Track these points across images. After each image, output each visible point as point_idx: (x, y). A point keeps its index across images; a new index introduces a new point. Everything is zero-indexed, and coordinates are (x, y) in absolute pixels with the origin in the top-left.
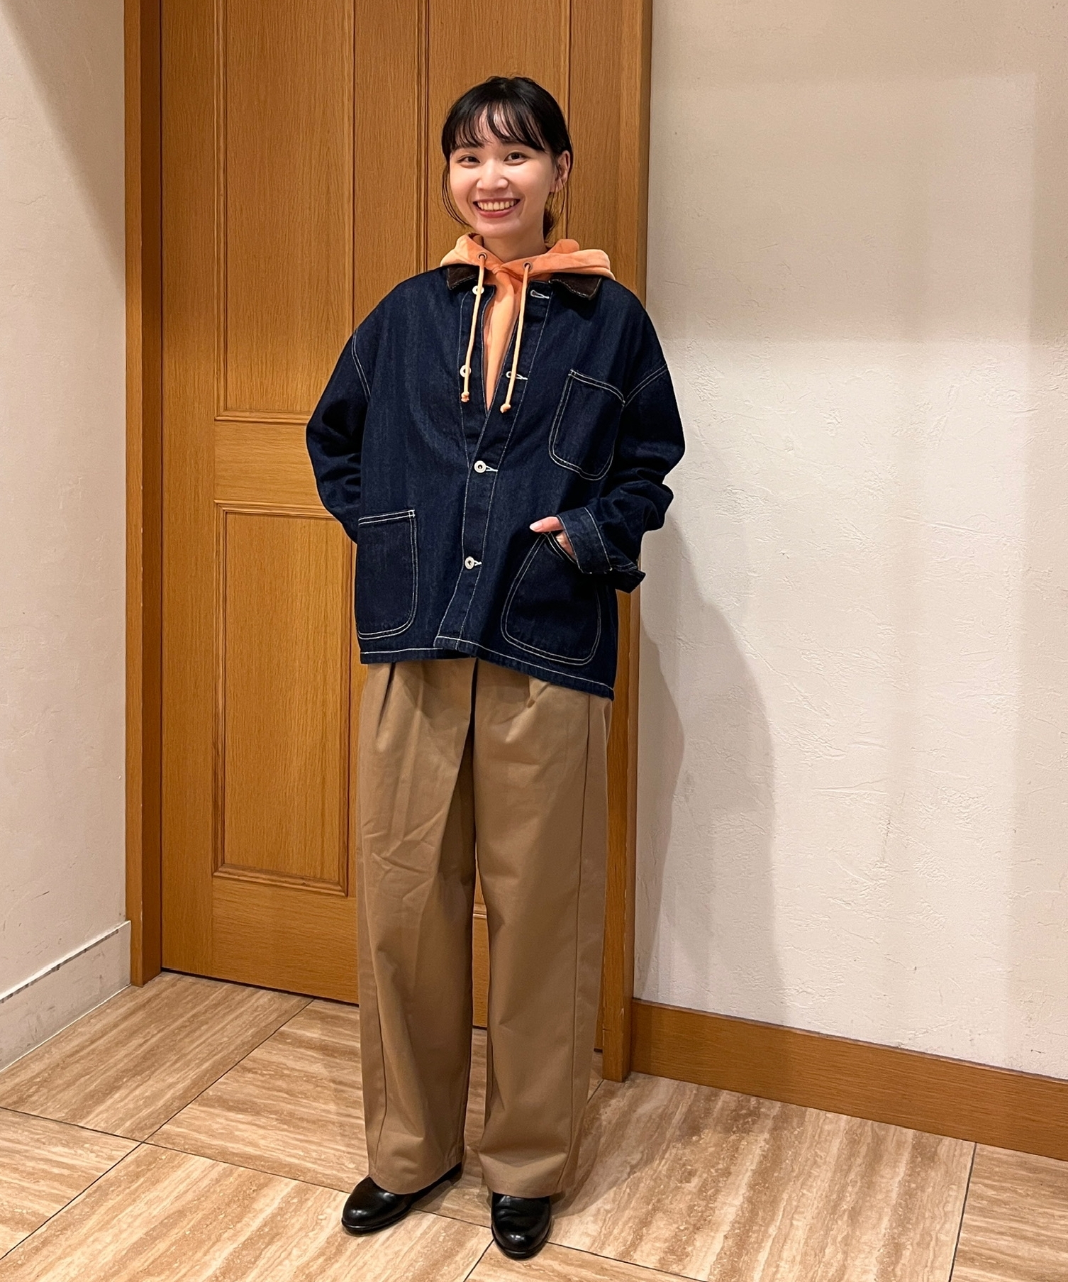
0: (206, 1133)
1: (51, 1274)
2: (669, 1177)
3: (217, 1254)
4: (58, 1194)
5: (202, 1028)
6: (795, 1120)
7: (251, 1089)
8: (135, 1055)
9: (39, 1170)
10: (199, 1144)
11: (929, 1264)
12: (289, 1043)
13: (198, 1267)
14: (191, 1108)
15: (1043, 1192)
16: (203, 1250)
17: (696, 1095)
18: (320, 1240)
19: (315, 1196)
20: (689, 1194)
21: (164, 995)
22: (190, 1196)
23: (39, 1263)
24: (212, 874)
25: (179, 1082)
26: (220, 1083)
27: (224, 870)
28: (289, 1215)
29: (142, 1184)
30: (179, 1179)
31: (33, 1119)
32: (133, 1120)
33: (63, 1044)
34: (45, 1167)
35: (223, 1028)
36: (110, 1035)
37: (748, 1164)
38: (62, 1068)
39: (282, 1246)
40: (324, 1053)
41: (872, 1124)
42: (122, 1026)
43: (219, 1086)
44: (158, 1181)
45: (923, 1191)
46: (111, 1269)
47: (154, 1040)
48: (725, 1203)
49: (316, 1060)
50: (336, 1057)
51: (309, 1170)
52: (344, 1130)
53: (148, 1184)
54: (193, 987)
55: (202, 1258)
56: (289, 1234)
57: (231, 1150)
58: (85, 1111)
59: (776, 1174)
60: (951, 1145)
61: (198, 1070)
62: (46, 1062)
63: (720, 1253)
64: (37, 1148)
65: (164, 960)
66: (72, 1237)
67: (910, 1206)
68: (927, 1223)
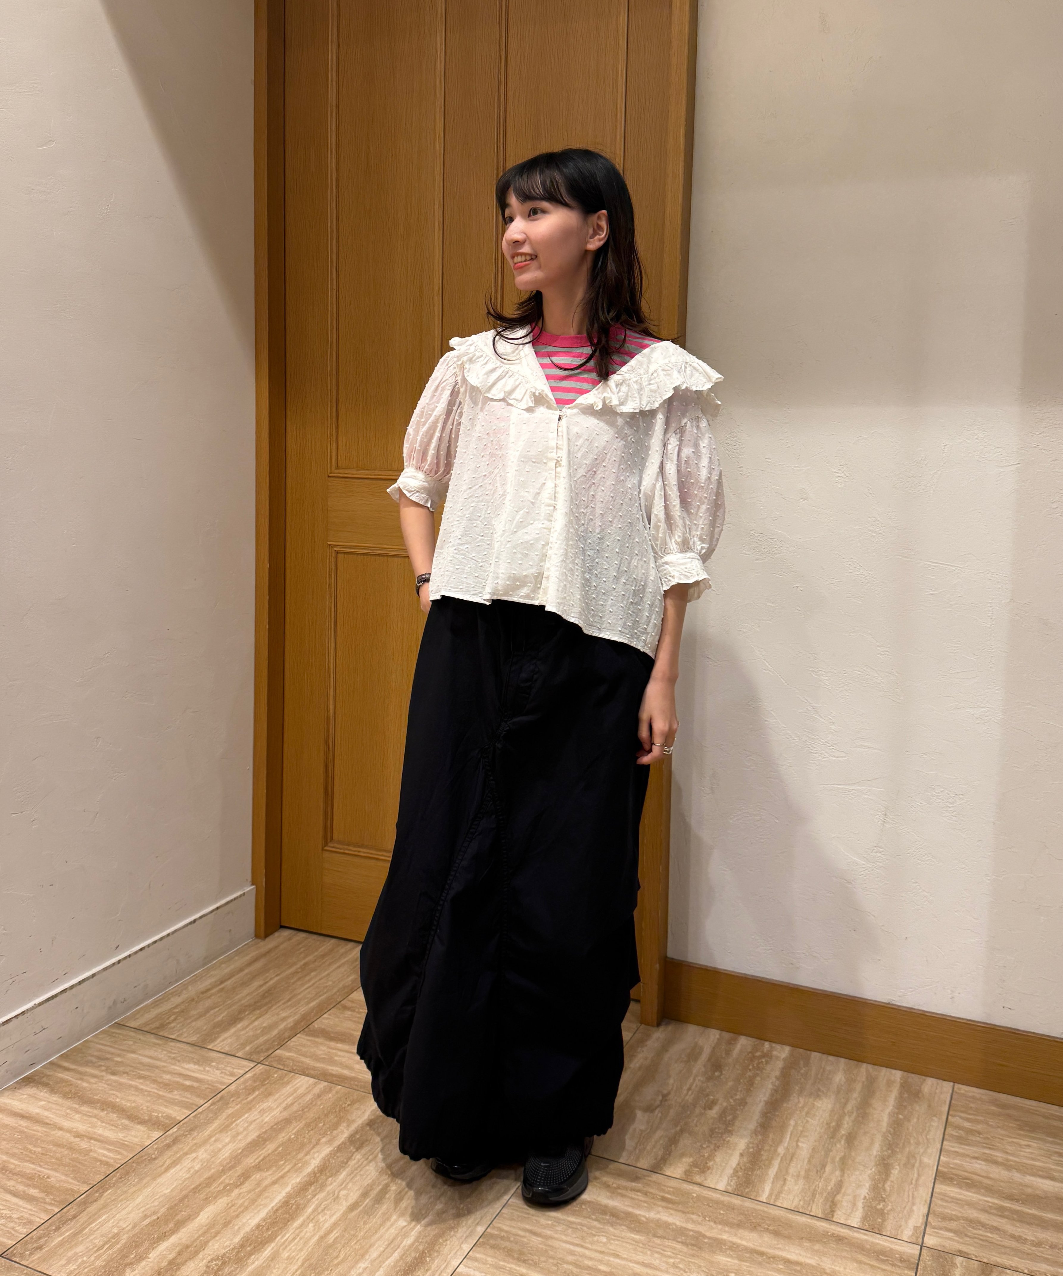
0: (311, 1057)
1: (178, 1167)
2: (694, 1104)
3: (316, 1155)
4: (188, 1102)
5: (313, 974)
6: (802, 1062)
8: (256, 993)
9: (174, 1082)
10: (305, 1066)
11: (914, 1182)
13: (300, 1165)
14: (299, 1037)
15: (1011, 1125)
16: (305, 1151)
17: (718, 1039)
20: (711, 1119)
22: (295, 1107)
23: (170, 1158)
24: (323, 850)
25: (290, 1017)
26: (324, 1019)
27: (332, 845)
28: (376, 1125)
29: (257, 1096)
30: (287, 1093)
31: (171, 1041)
32: (251, 1045)
33: (199, 983)
34: (179, 1080)
35: (327, 975)
36: (237, 977)
37: (761, 1096)
38: (196, 1001)
39: (370, 1151)
41: (867, 1066)
42: (246, 971)
44: (270, 1094)
45: (909, 1121)
46: (228, 1164)
47: (271, 982)
48: (742, 1127)
53: (261, 1096)
54: (306, 942)
55: (303, 1157)
57: (329, 1071)
58: (213, 1037)
59: (785, 1105)
60: (933, 1084)
61: (307, 1007)
62: (184, 996)
63: (736, 1167)
64: (173, 1064)
65: (282, 918)
66: (199, 1137)
67: (898, 1133)
68: (912, 1148)
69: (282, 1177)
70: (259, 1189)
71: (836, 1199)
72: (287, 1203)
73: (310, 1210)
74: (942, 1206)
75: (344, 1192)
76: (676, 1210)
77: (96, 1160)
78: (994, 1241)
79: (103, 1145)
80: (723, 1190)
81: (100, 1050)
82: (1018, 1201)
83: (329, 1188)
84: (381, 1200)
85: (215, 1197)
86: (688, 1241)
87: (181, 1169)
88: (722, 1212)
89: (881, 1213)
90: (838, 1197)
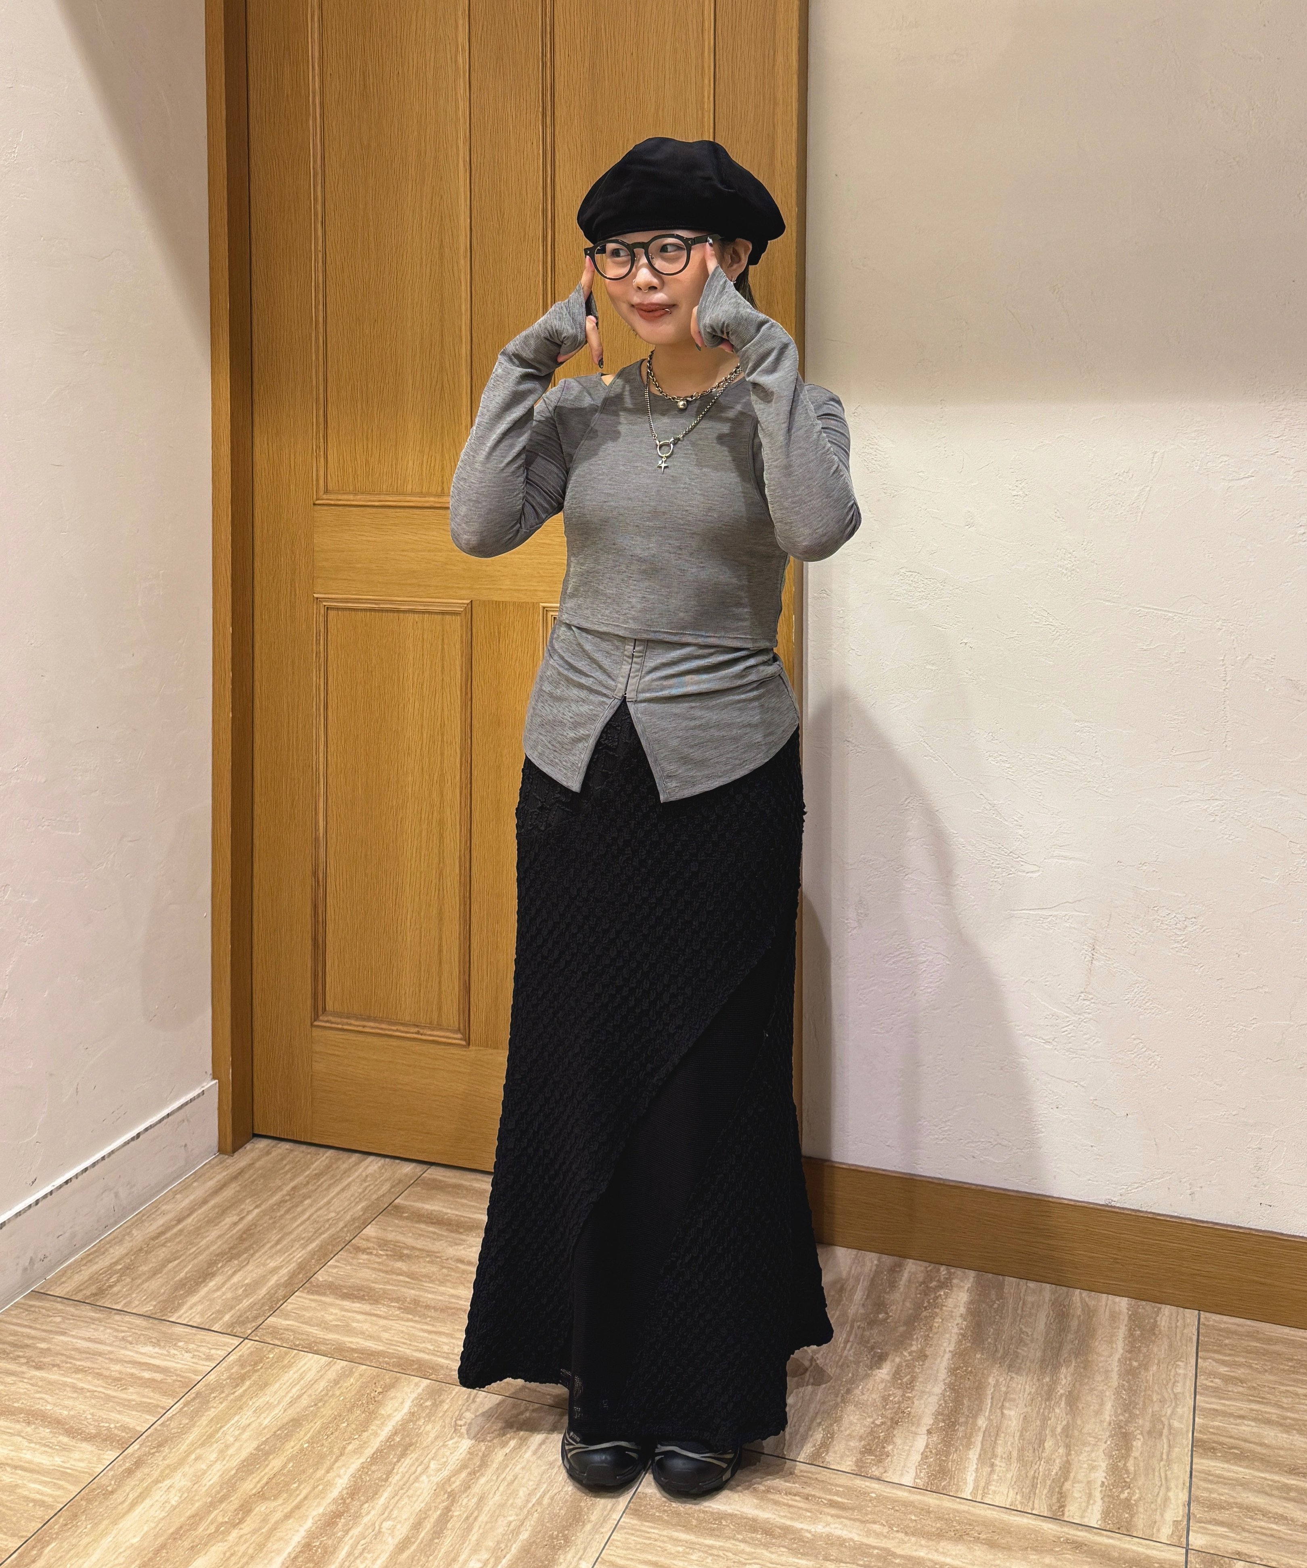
0: (317, 1325)
1: (147, 1502)
2: (857, 1363)
3: (342, 1471)
4: (150, 1403)
5: (307, 1202)
6: (994, 1292)
8: (229, 1236)
9: (126, 1375)
10: (314, 1339)
11: (1164, 1456)
12: (407, 1218)
13: (321, 1487)
14: (299, 1297)
15: (1282, 1367)
16: (325, 1466)
17: (877, 1266)
18: (461, 1451)
19: (451, 1397)
20: (882, 1382)
21: (257, 1165)
22: (305, 1401)
23: (132, 1489)
24: (312, 1025)
25: (281, 1267)
26: (330, 1267)
27: (326, 1018)
28: (422, 1421)
29: (249, 1388)
30: (291, 1381)
31: (116, 1314)
32: (233, 1312)
33: (146, 1224)
34: (133, 1371)
35: (329, 1202)
36: (199, 1212)
37: (945, 1345)
38: (146, 1252)
39: (417, 1459)
40: (447, 1229)
41: (1080, 1294)
42: (212, 1203)
43: (330, 1270)
44: (266, 1385)
45: (1147, 1370)
46: (219, 1493)
47: (250, 1217)
48: (923, 1392)
49: (439, 1237)
50: (461, 1233)
51: (442, 1367)
53: (255, 1388)
54: (291, 1156)
55: (324, 1476)
56: (425, 1444)
57: (349, 1345)
58: (176, 1303)
60: (1171, 1315)
61: (303, 1252)
62: (128, 1245)
63: (924, 1451)
64: (123, 1348)
65: (256, 1124)
66: (170, 1455)
67: (1135, 1388)
68: (1156, 1407)
69: (298, 1507)
70: (267, 1528)
71: (1064, 1489)
72: (309, 1545)
73: (342, 1554)
74: (1207, 1489)
75: (387, 1525)
76: (851, 1519)
77: (27, 1499)
78: (1282, 1535)
79: (35, 1476)
80: (911, 1485)
81: (15, 1334)
83: (366, 1520)
84: (442, 1531)
85: (206, 1545)
86: (873, 1564)
87: (152, 1505)
88: (913, 1518)
89: (1127, 1505)
90: (1067, 1485)
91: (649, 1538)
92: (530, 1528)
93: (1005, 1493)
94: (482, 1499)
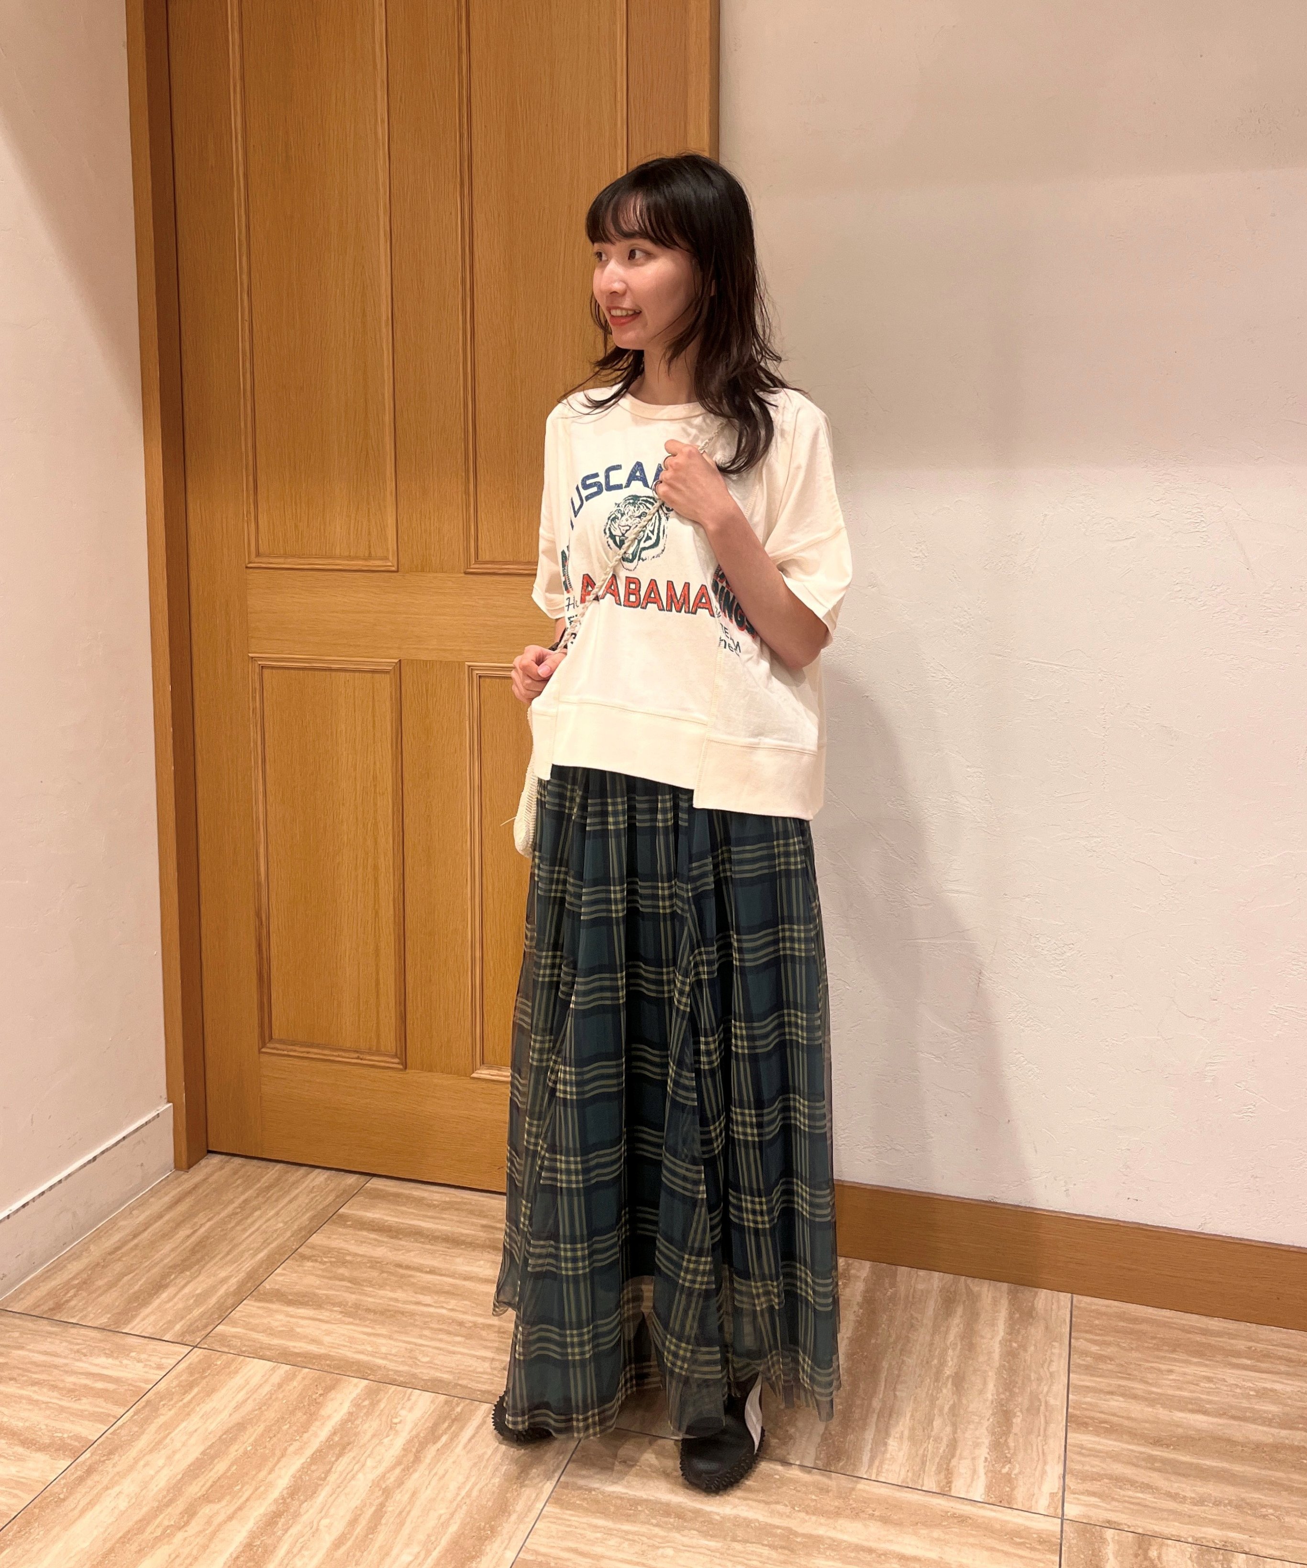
0: (264, 1331)
1: (97, 1508)
3: (283, 1472)
4: (102, 1413)
5: (257, 1213)
6: (887, 1281)
7: (311, 1280)
8: (182, 1248)
9: (81, 1386)
10: (258, 1346)
11: (1042, 1432)
12: (351, 1226)
13: (262, 1489)
14: (247, 1305)
15: (1146, 1345)
16: (267, 1467)
18: (396, 1448)
19: (387, 1396)
21: (210, 1180)
22: (250, 1406)
23: (84, 1496)
24: (259, 1050)
25: (232, 1276)
26: (278, 1275)
27: (272, 1045)
28: (360, 1420)
29: (196, 1395)
30: (237, 1386)
31: (71, 1327)
32: (183, 1322)
33: (103, 1239)
34: (88, 1382)
35: (277, 1214)
36: (155, 1226)
38: (103, 1266)
39: (354, 1458)
40: (387, 1236)
41: (965, 1281)
42: (167, 1218)
44: (213, 1391)
45: (1026, 1350)
46: (165, 1497)
47: (203, 1230)
49: (380, 1243)
50: (400, 1239)
51: (379, 1367)
52: (415, 1320)
53: (202, 1395)
54: (243, 1170)
55: (267, 1477)
56: (362, 1442)
57: (292, 1349)
58: (130, 1315)
59: (873, 1341)
60: (1048, 1298)
61: (252, 1261)
62: (85, 1261)
63: (824, 1433)
64: (78, 1360)
65: (211, 1140)
66: (122, 1461)
67: (1015, 1368)
68: (1034, 1386)
69: (240, 1508)
70: (211, 1529)
71: (951, 1465)
72: (251, 1545)
73: (281, 1552)
74: (1080, 1462)
75: (325, 1522)
76: (756, 1501)
78: (1148, 1503)
80: (812, 1465)
82: (1168, 1446)
83: (305, 1518)
84: (376, 1526)
85: (153, 1548)
86: (776, 1543)
87: (101, 1512)
88: (814, 1497)
89: (1009, 1479)
90: (954, 1462)
91: (570, 1526)
92: (459, 1522)
93: (897, 1471)
94: (414, 1494)
